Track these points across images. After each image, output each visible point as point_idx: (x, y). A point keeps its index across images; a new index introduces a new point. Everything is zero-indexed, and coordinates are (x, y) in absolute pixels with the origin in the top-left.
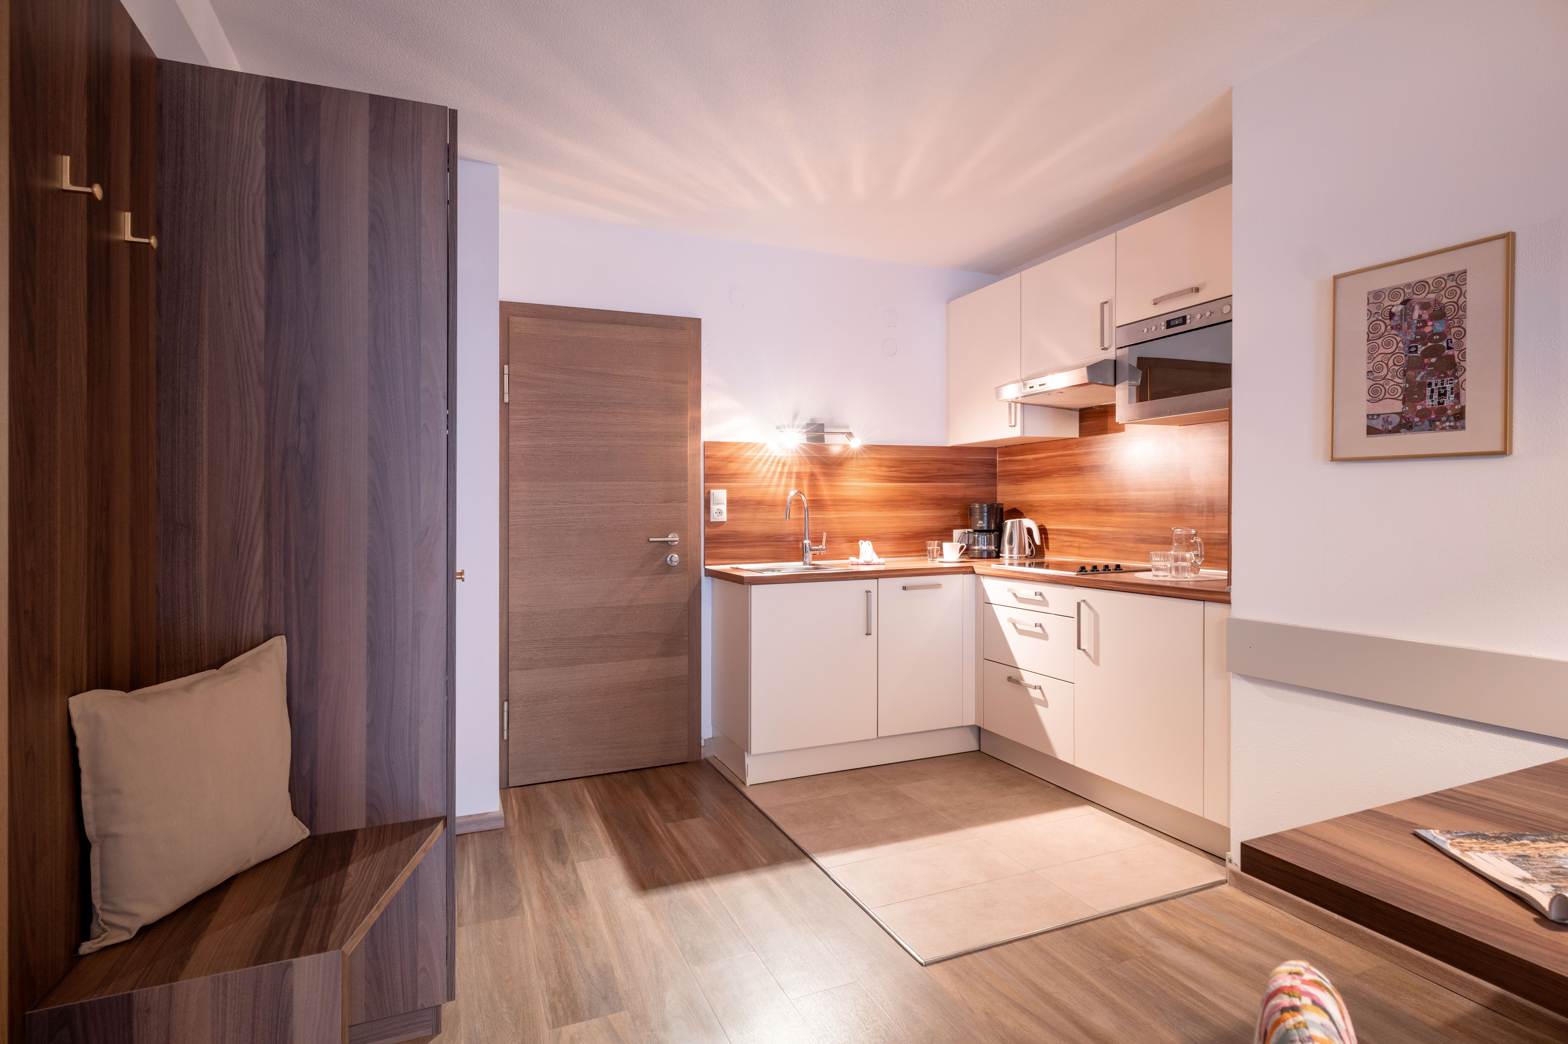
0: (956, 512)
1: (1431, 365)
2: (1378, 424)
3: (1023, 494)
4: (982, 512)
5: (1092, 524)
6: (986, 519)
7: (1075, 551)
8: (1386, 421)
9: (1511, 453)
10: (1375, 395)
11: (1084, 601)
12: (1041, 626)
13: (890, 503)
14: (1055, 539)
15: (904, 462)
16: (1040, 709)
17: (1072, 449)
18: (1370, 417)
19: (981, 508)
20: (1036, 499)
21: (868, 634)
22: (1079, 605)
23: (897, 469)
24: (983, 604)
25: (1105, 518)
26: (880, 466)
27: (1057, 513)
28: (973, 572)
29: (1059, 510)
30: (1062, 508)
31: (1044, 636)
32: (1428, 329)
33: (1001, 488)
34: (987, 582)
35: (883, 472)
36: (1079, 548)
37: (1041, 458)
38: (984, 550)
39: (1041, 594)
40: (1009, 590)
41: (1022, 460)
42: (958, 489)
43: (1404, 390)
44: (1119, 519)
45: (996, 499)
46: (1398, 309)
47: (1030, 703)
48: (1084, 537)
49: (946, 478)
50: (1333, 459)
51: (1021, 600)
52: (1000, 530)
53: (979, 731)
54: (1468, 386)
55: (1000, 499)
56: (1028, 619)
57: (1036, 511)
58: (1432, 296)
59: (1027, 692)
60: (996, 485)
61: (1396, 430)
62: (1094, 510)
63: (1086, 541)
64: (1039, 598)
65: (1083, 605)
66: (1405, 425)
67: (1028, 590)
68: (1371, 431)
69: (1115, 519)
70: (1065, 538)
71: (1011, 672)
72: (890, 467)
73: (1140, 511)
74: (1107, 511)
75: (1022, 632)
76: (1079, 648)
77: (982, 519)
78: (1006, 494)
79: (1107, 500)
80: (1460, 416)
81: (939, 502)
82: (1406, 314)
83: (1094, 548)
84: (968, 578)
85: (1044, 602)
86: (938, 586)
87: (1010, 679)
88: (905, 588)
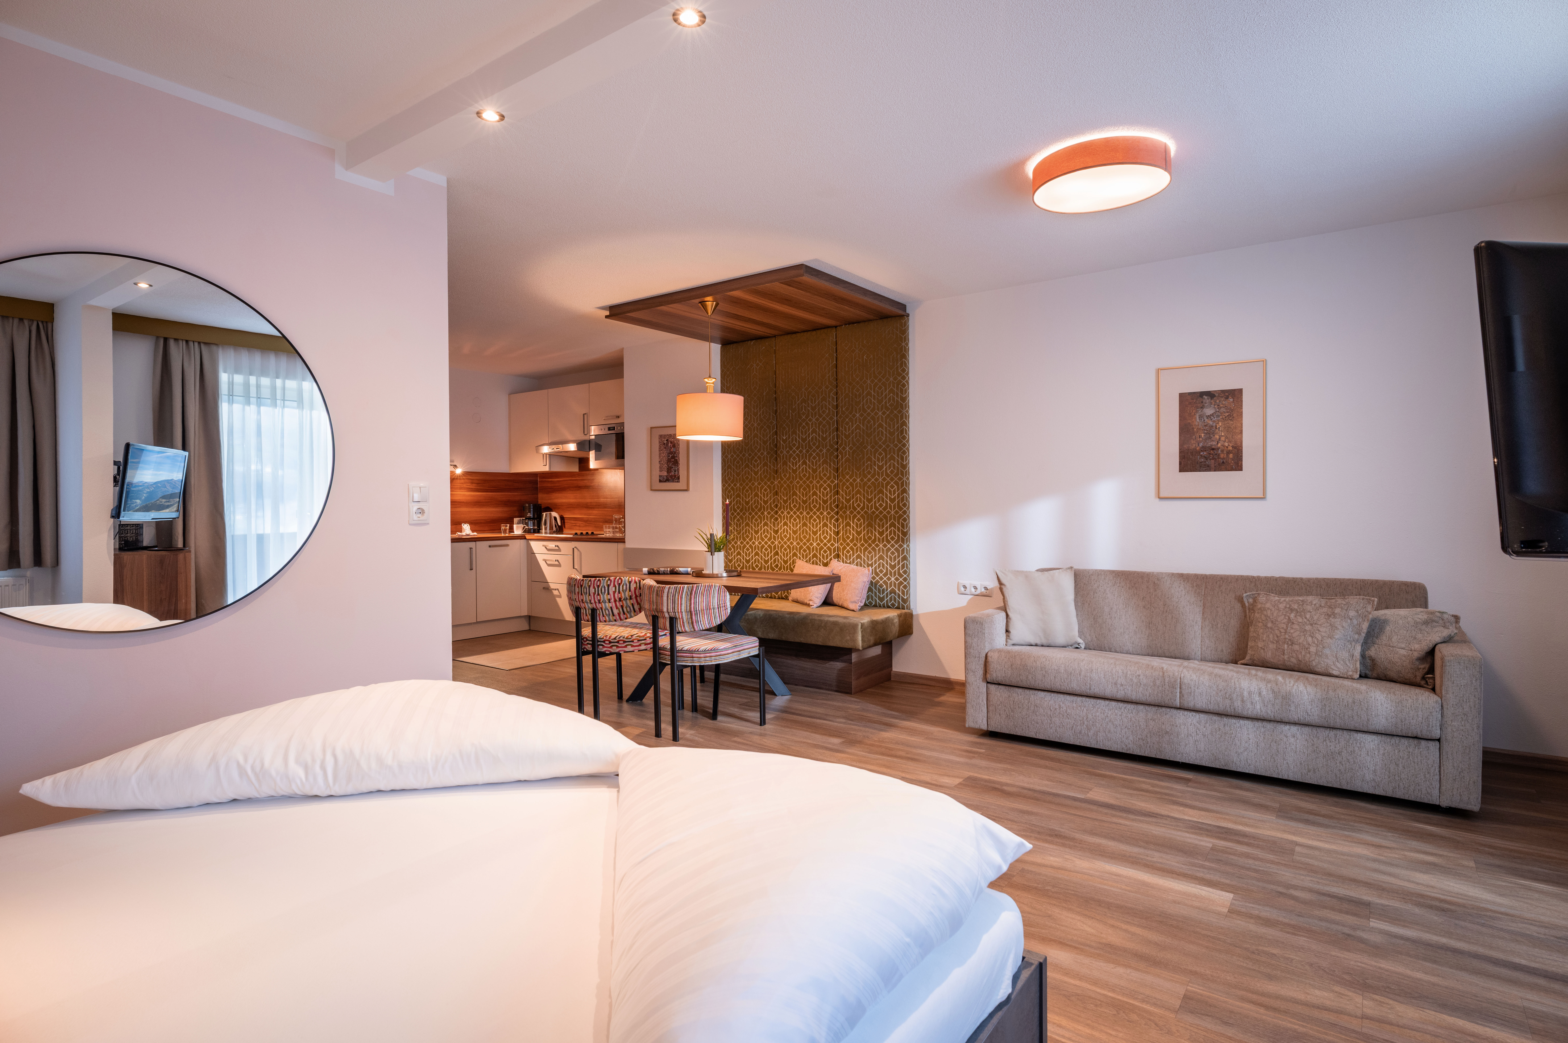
0: (515, 508)
1: (673, 461)
2: (662, 479)
3: (551, 499)
4: (530, 509)
5: (585, 514)
6: (532, 512)
7: (578, 528)
8: (664, 479)
9: (689, 490)
10: (661, 470)
11: (576, 547)
12: (558, 561)
13: (477, 503)
14: (568, 522)
15: (485, 481)
16: (558, 599)
17: (575, 477)
18: (660, 476)
19: (529, 506)
20: (559, 502)
21: (471, 569)
22: (573, 549)
23: (482, 485)
24: (531, 554)
25: (590, 511)
26: (472, 483)
27: (569, 509)
28: (525, 538)
29: (570, 507)
30: (572, 507)
31: (559, 565)
32: (672, 450)
33: (540, 495)
34: (532, 543)
35: (474, 486)
36: (580, 526)
37: (561, 481)
38: (531, 529)
39: (558, 546)
40: (543, 546)
41: (551, 481)
42: (516, 496)
43: (667, 468)
44: (597, 512)
45: (538, 501)
46: (665, 442)
47: (554, 597)
48: (582, 521)
49: (509, 490)
50: (651, 490)
51: (549, 550)
52: (539, 519)
53: (529, 618)
54: (680, 469)
55: (540, 502)
56: (552, 557)
57: (559, 508)
58: (673, 440)
59: (552, 592)
60: (537, 494)
61: (665, 481)
62: (586, 507)
63: (582, 523)
64: (557, 548)
65: (575, 549)
66: (667, 480)
67: (552, 545)
68: (660, 481)
69: (595, 512)
70: (573, 522)
71: (544, 585)
72: (477, 484)
73: (605, 508)
74: (591, 508)
75: (549, 565)
76: (574, 568)
77: (530, 512)
78: (543, 499)
79: (591, 503)
80: (679, 478)
81: (506, 503)
82: (667, 444)
83: (586, 526)
84: (523, 541)
85: (559, 550)
86: (507, 545)
87: (544, 588)
88: (490, 546)
